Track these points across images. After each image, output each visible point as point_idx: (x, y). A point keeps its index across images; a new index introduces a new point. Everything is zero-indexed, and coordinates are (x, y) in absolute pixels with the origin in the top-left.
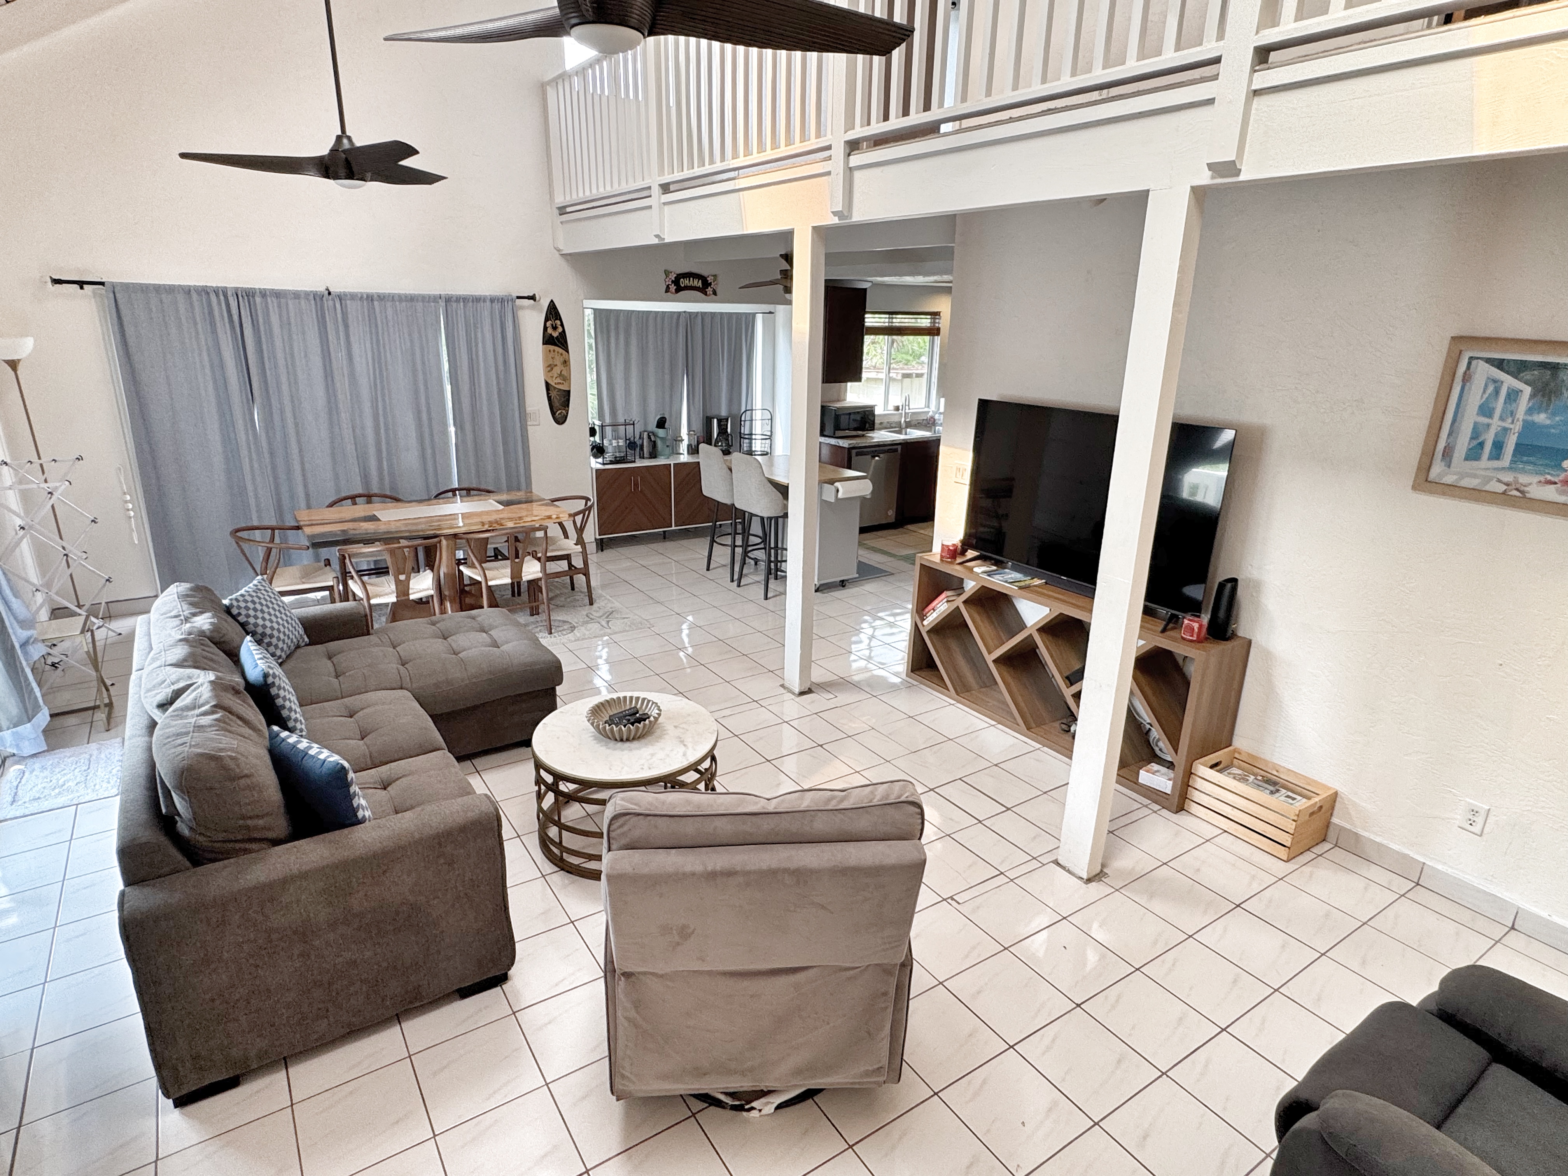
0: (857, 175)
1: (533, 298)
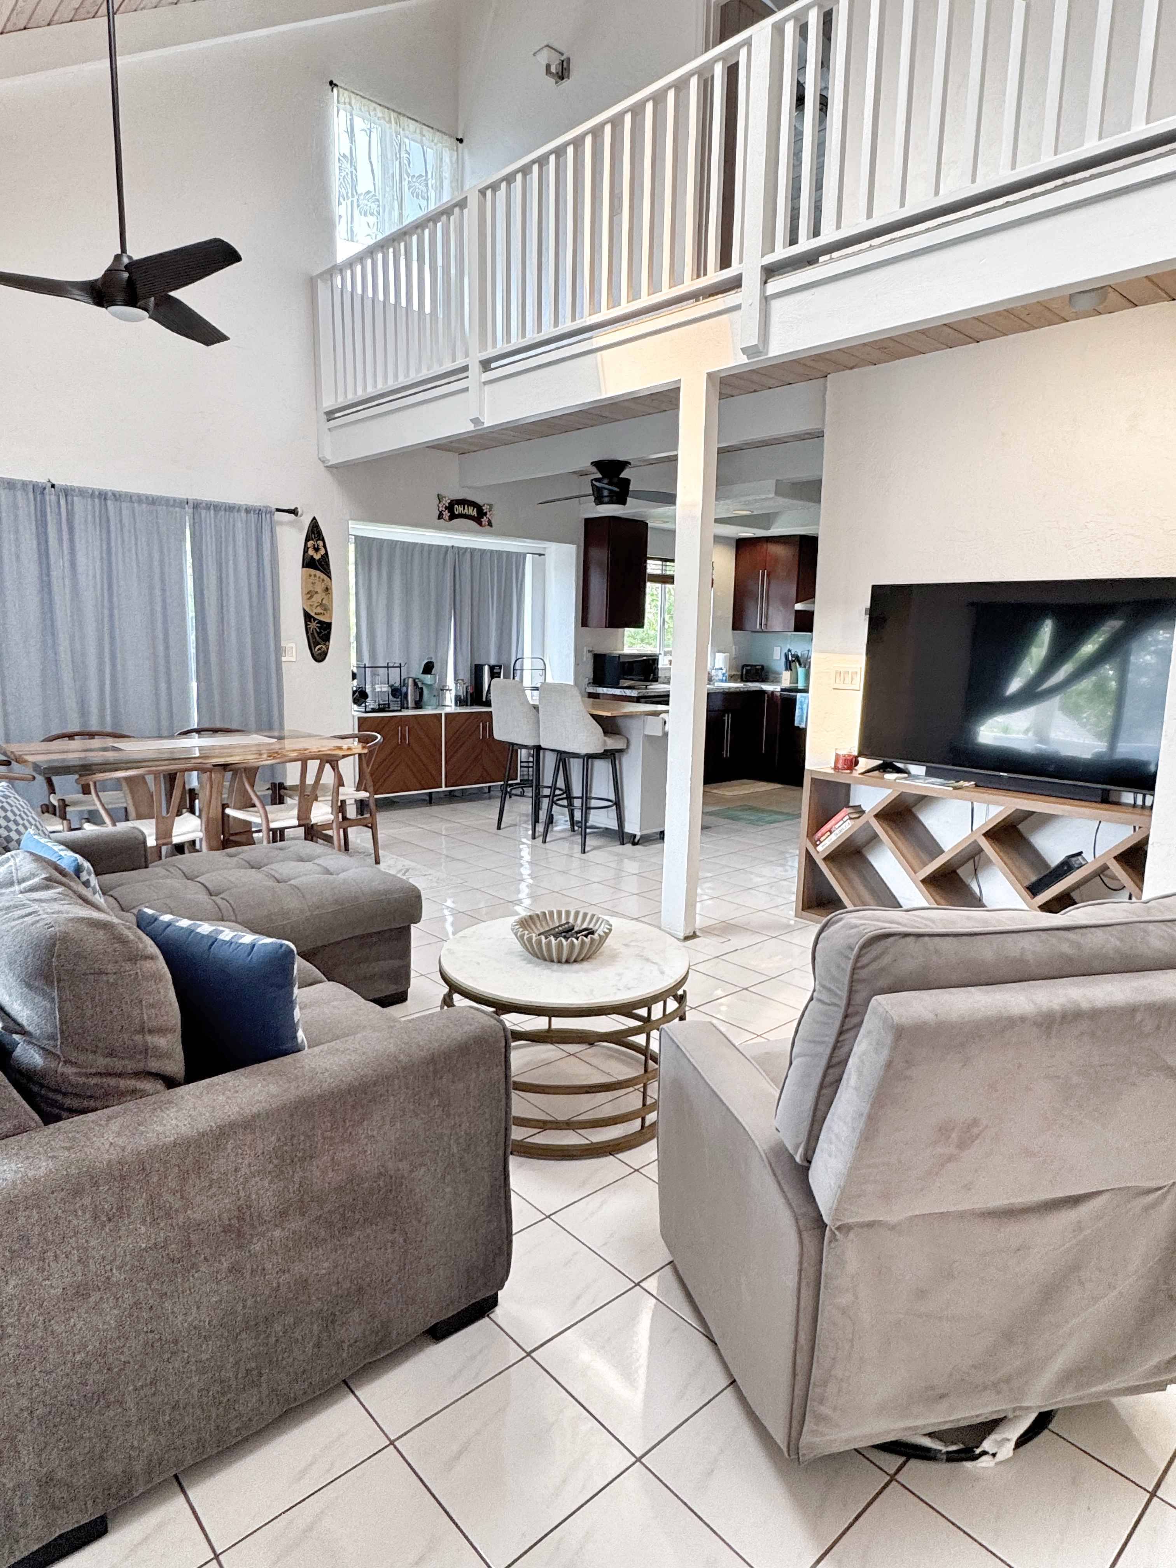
1: (294, 512)
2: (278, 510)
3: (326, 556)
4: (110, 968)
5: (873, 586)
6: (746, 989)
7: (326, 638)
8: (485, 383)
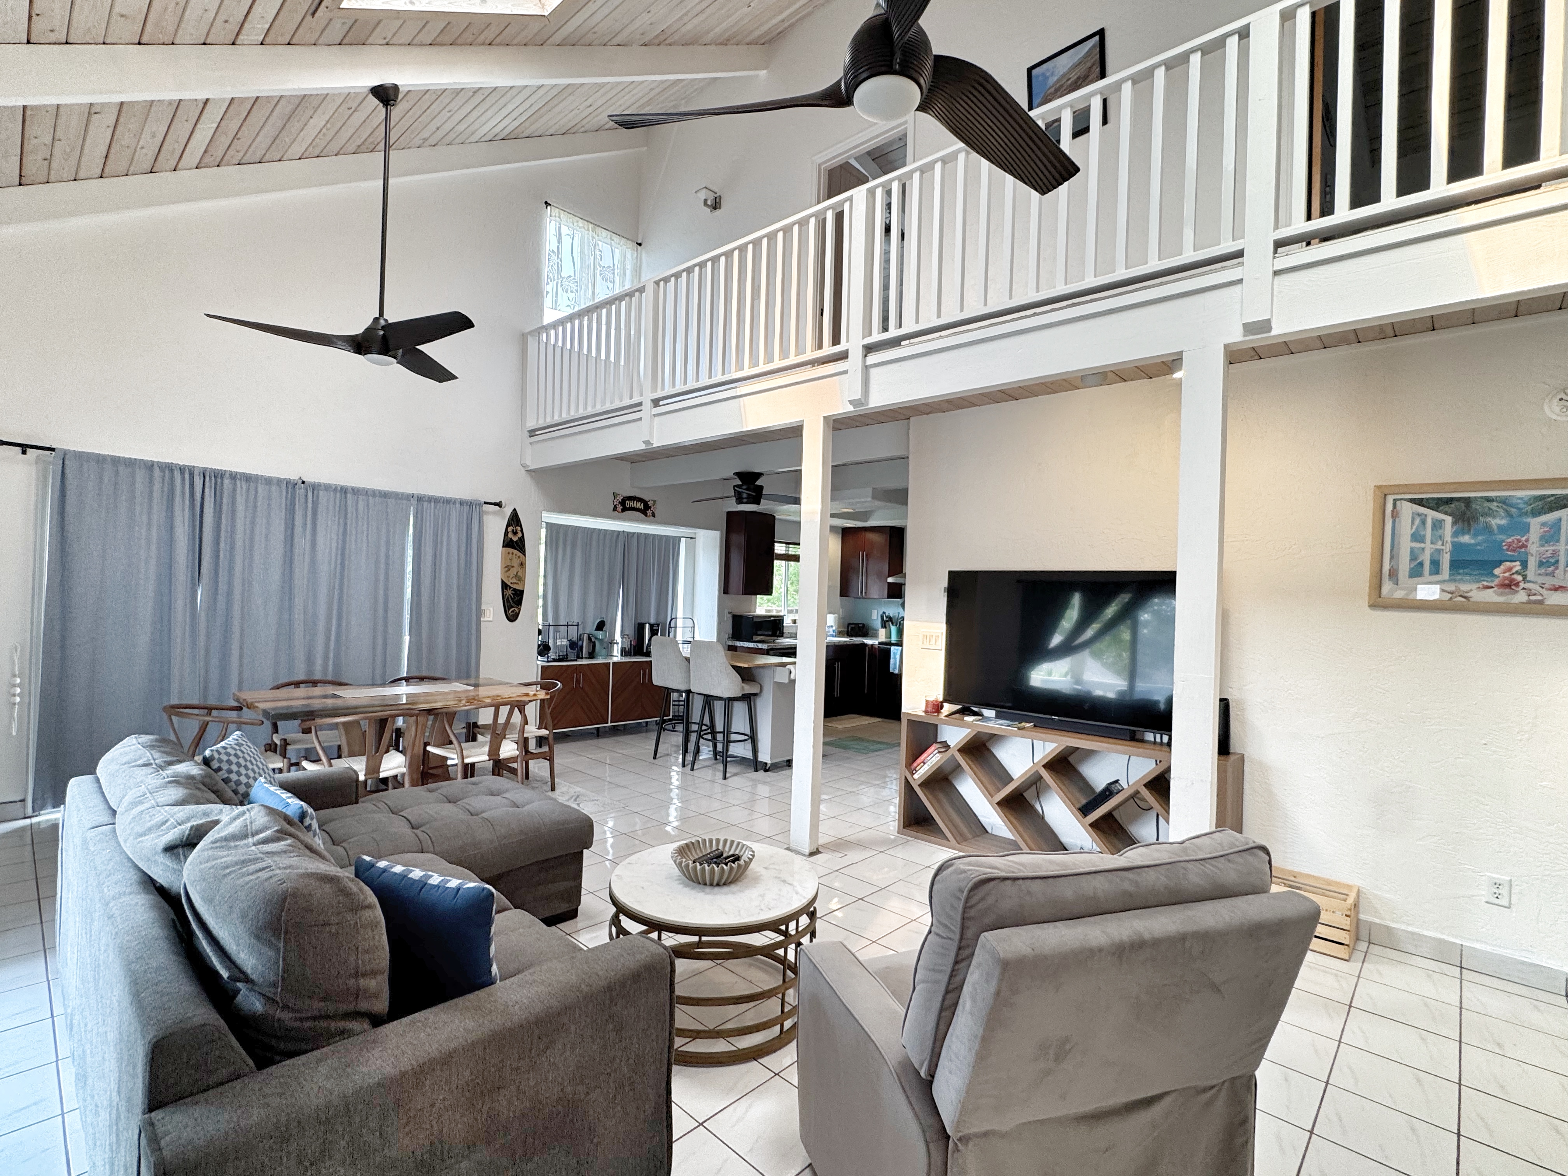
0: (873, 372)
1: (499, 504)
2: (486, 503)
3: (522, 539)
4: (334, 919)
5: (950, 573)
6: (862, 899)
7: (519, 603)
8: (655, 415)
